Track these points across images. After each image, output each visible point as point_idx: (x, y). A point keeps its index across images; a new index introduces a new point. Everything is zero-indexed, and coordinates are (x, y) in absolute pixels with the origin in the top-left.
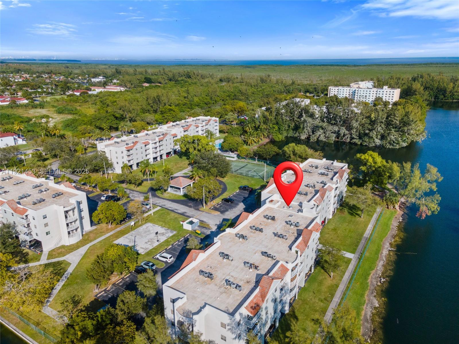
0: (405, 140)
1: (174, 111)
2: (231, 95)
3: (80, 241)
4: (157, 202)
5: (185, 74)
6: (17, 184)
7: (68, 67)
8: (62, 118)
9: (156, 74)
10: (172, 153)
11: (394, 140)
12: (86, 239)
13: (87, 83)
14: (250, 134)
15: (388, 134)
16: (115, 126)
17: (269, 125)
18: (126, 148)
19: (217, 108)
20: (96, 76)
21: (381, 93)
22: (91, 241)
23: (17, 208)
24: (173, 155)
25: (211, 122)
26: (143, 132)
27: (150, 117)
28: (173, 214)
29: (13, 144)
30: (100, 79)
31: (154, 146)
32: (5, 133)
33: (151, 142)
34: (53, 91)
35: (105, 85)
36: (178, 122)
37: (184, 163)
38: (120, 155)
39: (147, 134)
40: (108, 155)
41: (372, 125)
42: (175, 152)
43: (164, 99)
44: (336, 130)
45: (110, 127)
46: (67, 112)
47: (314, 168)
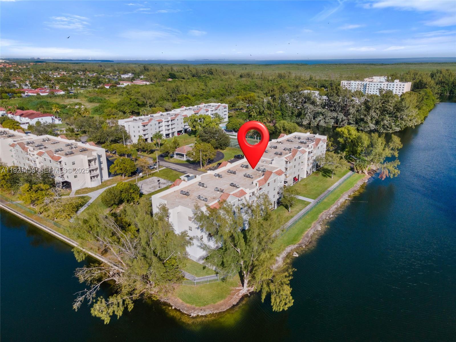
0: (398, 125)
1: (190, 99)
2: (246, 88)
3: (100, 186)
4: (163, 164)
5: (208, 71)
6: (54, 143)
7: (101, 66)
8: (92, 106)
9: (181, 71)
10: (183, 132)
11: (388, 125)
12: (103, 184)
13: (117, 79)
14: (254, 117)
15: (383, 120)
16: (137, 111)
17: (273, 111)
18: (142, 123)
19: (231, 98)
20: (126, 72)
21: (392, 86)
22: (108, 186)
23: (54, 156)
24: (184, 134)
25: (220, 108)
26: (159, 113)
27: (168, 104)
28: (175, 172)
29: (51, 121)
30: (130, 75)
31: (167, 124)
32: (45, 114)
33: (164, 120)
34: (86, 85)
35: (133, 80)
36: (191, 107)
37: (192, 139)
38: (137, 129)
39: (162, 115)
40: (127, 129)
41: (368, 111)
42: (186, 131)
43: (182, 89)
44: (335, 116)
45: (133, 111)
46: (97, 101)
47: (297, 139)
